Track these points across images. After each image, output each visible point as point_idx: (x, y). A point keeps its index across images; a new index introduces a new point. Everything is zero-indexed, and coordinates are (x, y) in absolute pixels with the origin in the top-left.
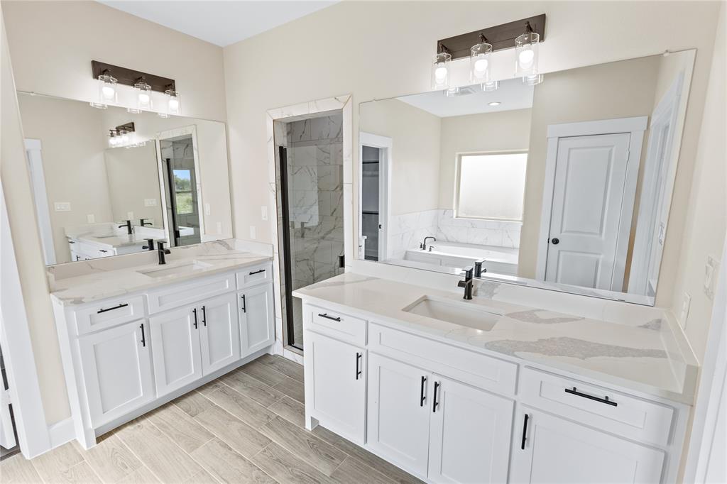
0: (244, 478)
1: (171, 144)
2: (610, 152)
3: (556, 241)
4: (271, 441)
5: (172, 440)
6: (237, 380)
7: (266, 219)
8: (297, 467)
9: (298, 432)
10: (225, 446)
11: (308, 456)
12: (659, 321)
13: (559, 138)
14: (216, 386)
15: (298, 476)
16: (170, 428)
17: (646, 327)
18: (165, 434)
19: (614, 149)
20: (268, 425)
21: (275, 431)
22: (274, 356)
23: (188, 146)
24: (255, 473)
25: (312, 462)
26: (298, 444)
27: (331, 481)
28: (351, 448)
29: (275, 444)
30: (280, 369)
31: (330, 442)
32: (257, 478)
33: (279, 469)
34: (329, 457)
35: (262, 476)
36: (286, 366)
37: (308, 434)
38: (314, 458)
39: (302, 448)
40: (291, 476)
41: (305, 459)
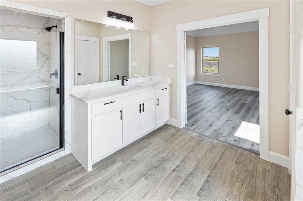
3: (79, 74)
4: (90, 186)
8: (114, 173)
9: (91, 174)
12: (151, 78)
15: (119, 173)
20: (72, 190)
21: (83, 185)
24: (109, 191)
25: (113, 169)
26: (99, 174)
27: (126, 162)
28: (112, 156)
29: (93, 184)
30: (10, 189)
31: (104, 162)
32: (113, 189)
33: (112, 181)
34: (114, 162)
35: (113, 187)
36: (8, 185)
37: (95, 170)
38: (111, 168)
39: (102, 172)
40: (118, 175)
41: (110, 171)
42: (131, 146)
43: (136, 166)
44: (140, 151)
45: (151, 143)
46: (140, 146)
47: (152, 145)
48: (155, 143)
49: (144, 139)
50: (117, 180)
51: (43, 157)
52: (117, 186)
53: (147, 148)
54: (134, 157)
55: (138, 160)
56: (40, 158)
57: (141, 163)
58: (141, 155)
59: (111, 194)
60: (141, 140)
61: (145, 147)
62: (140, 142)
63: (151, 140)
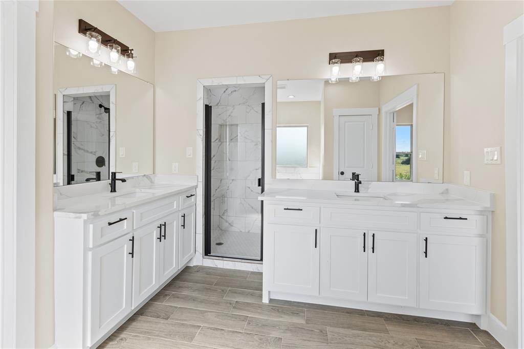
0: (252, 343)
1: (72, 99)
2: (364, 124)
3: (342, 173)
4: (248, 317)
5: (166, 339)
6: (180, 287)
7: (191, 156)
8: (281, 325)
9: (261, 306)
10: (217, 329)
11: (282, 317)
12: (447, 190)
13: (339, 116)
14: (166, 295)
15: (286, 330)
16: (154, 332)
17: (442, 193)
18: (153, 337)
19: (366, 123)
20: (234, 307)
21: (245, 310)
22: (194, 266)
23: (83, 103)
24: (255, 337)
25: (287, 319)
26: (267, 313)
27: (309, 325)
28: (303, 305)
29: (252, 317)
30: (208, 273)
31: (287, 305)
32: (260, 340)
33: (270, 330)
34: (295, 314)
35: (262, 337)
36: (210, 271)
37: (269, 306)
38: (286, 317)
39: (273, 314)
40: (282, 331)
41: (281, 319)
42: (343, 312)
43: (316, 340)
44: (349, 328)
45: (386, 331)
46: (357, 321)
47: (382, 335)
48: (392, 337)
49: (378, 316)
50: (275, 334)
51: (243, 261)
52: (268, 340)
53: (367, 333)
54: (329, 329)
55: (329, 336)
56: (240, 260)
57: (328, 343)
58: (342, 333)
59: (253, 342)
60: (372, 315)
61: (365, 330)
62: (366, 316)
63: (389, 328)
